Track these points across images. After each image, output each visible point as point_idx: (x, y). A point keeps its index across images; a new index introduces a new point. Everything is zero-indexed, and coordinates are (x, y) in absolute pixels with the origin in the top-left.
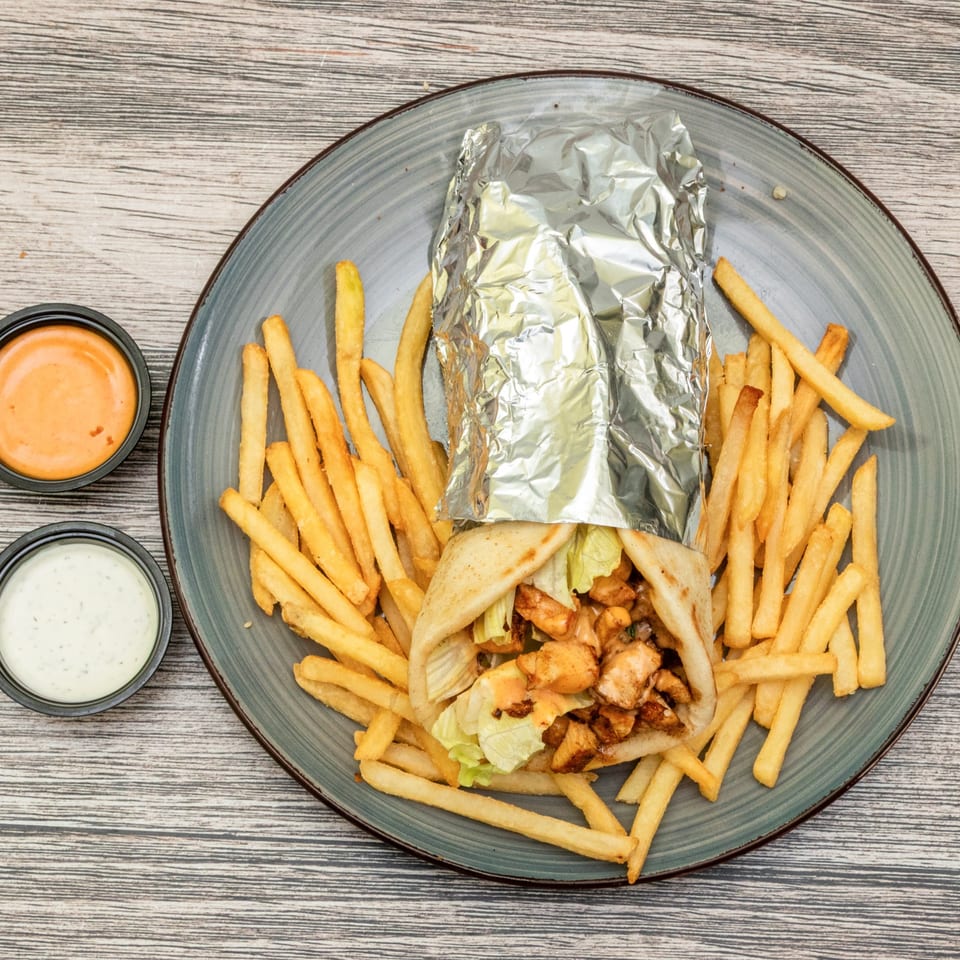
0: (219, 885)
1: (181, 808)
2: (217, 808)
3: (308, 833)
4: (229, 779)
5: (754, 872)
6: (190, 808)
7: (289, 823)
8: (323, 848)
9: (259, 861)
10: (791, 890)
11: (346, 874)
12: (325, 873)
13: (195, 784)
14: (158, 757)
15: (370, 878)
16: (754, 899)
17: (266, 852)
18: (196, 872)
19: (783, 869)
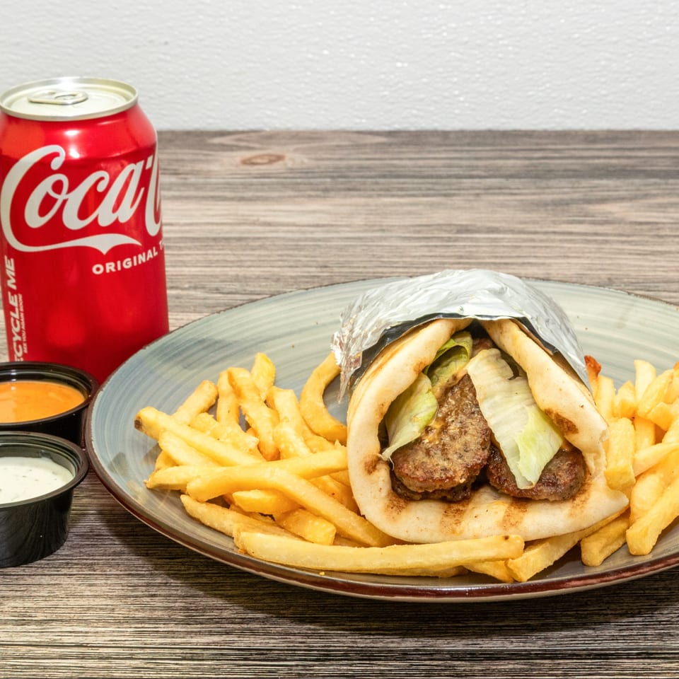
0: (64, 671)
1: (34, 632)
2: (70, 632)
3: (162, 644)
4: (85, 618)
5: (628, 654)
6: (42, 632)
7: (143, 639)
8: (178, 651)
9: (107, 658)
10: (671, 663)
11: (200, 665)
12: (177, 664)
13: (53, 620)
14: (17, 608)
15: (225, 666)
16: (634, 669)
17: (118, 654)
18: (41, 664)
19: (659, 652)
